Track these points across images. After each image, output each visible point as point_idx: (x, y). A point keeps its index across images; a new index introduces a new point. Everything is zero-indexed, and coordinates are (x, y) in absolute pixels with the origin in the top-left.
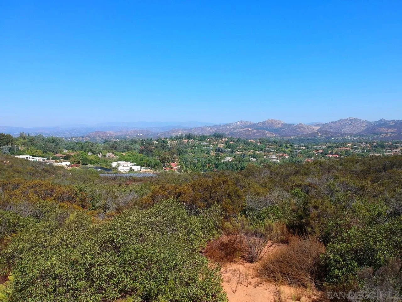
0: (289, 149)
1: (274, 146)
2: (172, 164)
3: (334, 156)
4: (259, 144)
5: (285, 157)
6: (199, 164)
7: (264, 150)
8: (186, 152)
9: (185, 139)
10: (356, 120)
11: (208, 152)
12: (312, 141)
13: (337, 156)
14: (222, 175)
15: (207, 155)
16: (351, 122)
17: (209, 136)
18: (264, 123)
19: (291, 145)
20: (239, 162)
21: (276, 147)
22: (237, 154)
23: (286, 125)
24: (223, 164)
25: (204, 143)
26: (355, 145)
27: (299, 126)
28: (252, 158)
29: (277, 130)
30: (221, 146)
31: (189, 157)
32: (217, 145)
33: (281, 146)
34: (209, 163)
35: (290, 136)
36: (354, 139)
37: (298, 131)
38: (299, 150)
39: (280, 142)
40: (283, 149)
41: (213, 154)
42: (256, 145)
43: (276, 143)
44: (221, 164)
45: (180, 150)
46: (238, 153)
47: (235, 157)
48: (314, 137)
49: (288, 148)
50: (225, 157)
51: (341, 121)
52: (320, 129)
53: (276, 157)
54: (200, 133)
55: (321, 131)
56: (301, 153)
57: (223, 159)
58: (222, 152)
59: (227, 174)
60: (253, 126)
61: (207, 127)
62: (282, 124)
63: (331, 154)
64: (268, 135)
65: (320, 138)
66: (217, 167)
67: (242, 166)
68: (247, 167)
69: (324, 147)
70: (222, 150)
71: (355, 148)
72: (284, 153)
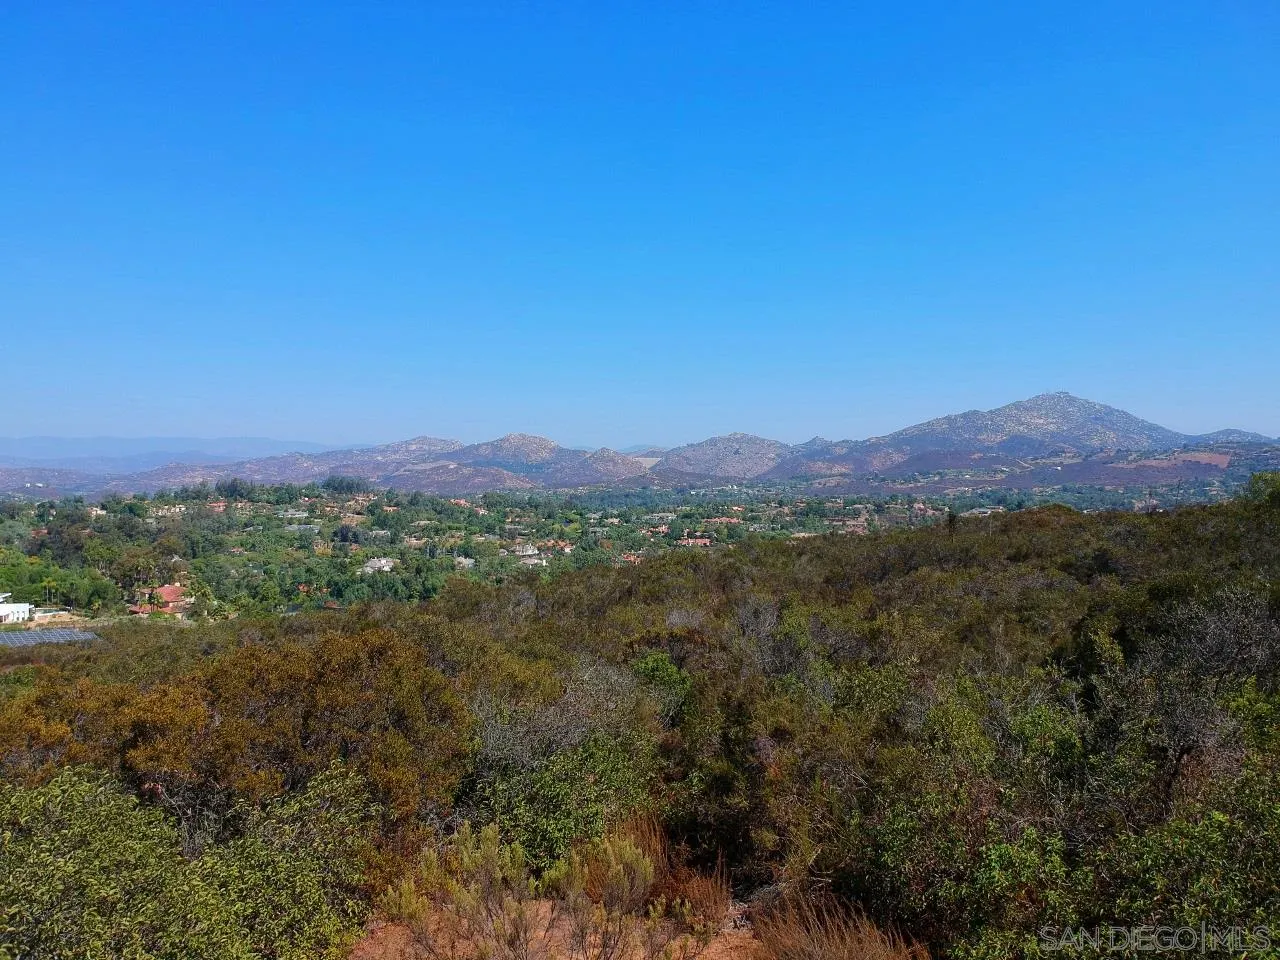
0: (573, 526)
1: (530, 518)
2: (165, 592)
3: (700, 542)
4: (482, 512)
5: (562, 549)
6: (273, 588)
7: (497, 530)
8: (219, 546)
9: (217, 500)
10: (752, 441)
11: (305, 543)
12: (639, 501)
13: (707, 541)
14: (359, 619)
15: (301, 554)
16: (737, 445)
17: (307, 488)
18: (496, 446)
19: (581, 515)
20: (418, 571)
21: (535, 519)
22: (410, 547)
23: (561, 450)
24: (362, 581)
25: (291, 511)
26: (752, 511)
27: (602, 456)
28: (462, 559)
29: (537, 467)
30: (352, 520)
31: (234, 562)
32: (337, 518)
33: (549, 517)
34: (309, 583)
35: (576, 486)
36: (748, 494)
37: (597, 471)
38: (604, 526)
39: (548, 504)
40: (557, 526)
41: (322, 548)
42: (472, 514)
43: (536, 507)
44: (354, 582)
45: (196, 537)
46: (414, 541)
47: (402, 555)
48: (643, 488)
49: (571, 521)
50: (368, 558)
51: (713, 442)
52: (656, 465)
53: (537, 552)
54: (277, 480)
55: (659, 471)
56: (609, 538)
57: (361, 563)
58: (356, 542)
59: (378, 615)
60: (461, 454)
61: (302, 455)
62: (552, 450)
63: (690, 535)
64: (509, 484)
65: (658, 490)
66: (338, 592)
67: (429, 584)
68: (444, 586)
69: (671, 516)
70: (355, 535)
71: (753, 519)
72: (562, 536)
